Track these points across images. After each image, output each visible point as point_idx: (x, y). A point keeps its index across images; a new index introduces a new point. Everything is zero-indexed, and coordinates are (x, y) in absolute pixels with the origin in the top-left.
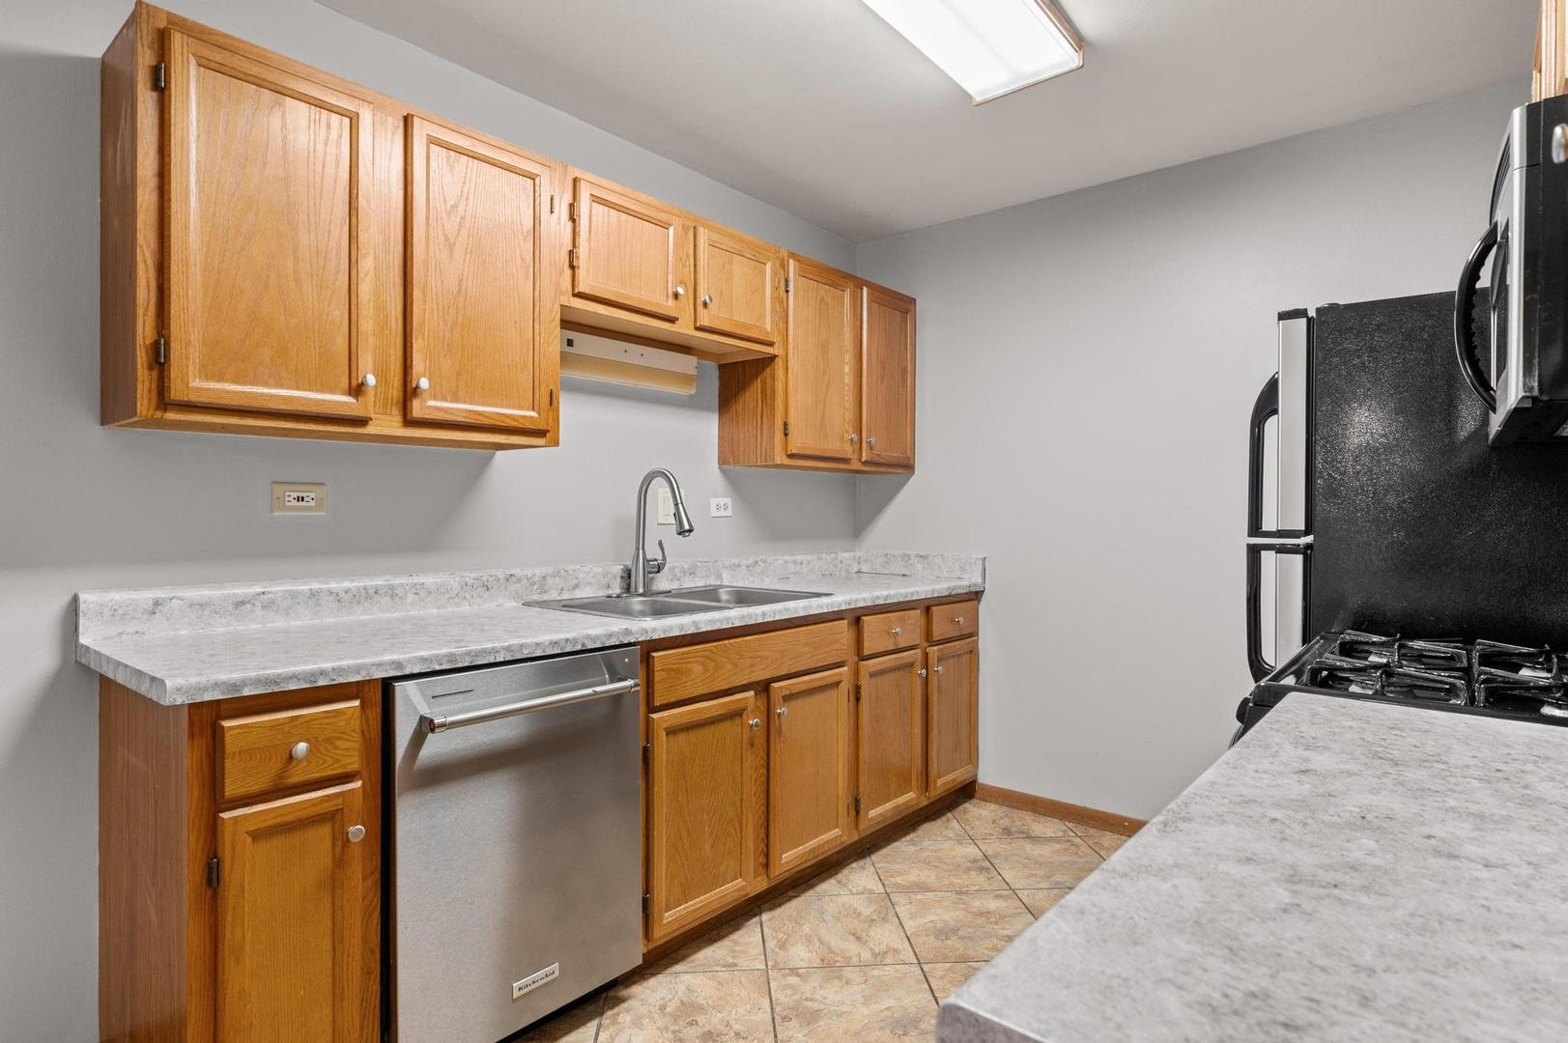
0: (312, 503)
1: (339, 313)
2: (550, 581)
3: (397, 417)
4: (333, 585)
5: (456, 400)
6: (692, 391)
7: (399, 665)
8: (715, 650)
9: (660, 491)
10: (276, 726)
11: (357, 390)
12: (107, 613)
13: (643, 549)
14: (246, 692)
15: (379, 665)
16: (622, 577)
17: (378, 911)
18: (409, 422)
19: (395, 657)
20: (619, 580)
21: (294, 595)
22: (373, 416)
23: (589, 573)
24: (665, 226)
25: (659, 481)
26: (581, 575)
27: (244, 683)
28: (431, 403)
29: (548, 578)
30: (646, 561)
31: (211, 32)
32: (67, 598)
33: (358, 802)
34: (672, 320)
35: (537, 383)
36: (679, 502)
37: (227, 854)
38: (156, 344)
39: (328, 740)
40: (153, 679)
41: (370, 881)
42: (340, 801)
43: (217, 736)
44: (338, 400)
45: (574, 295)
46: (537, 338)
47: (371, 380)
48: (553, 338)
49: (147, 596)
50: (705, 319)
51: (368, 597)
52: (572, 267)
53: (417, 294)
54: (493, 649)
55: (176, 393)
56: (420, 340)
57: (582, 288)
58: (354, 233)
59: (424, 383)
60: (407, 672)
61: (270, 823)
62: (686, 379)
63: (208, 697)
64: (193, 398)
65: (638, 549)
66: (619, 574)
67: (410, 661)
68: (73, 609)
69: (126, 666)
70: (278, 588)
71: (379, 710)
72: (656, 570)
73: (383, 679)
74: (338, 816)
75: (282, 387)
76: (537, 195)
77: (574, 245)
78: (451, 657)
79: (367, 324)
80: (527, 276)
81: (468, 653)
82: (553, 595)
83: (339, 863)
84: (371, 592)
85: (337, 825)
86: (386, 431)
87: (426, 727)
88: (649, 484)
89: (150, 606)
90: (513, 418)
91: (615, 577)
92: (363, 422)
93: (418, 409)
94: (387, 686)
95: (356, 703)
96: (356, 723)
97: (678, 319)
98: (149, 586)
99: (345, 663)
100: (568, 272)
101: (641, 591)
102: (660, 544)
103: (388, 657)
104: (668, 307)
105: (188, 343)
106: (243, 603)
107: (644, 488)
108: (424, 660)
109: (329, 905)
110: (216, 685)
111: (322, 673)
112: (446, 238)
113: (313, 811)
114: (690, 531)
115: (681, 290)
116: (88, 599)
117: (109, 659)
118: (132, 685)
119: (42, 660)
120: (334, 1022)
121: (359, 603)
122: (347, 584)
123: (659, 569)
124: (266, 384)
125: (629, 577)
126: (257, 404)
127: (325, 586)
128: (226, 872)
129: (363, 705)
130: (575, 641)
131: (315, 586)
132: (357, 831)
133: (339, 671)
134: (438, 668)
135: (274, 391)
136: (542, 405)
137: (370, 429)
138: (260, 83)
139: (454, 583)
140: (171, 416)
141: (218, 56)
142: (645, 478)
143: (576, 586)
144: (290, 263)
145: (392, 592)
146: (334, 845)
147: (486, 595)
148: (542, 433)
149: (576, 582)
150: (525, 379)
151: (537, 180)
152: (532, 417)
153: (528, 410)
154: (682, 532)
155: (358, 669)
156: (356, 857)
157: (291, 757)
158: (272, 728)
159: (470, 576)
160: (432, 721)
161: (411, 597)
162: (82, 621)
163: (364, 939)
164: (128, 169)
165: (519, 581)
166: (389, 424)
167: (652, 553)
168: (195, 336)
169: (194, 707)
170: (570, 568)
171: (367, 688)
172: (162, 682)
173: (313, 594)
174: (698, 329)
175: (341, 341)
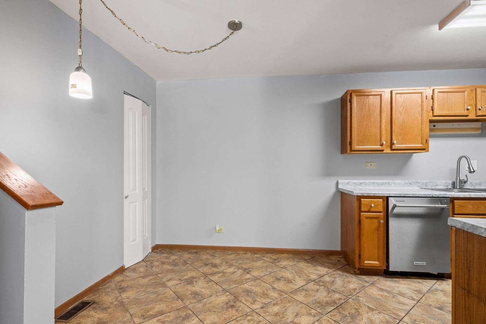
0: (373, 166)
1: (378, 131)
2: (428, 184)
3: (390, 149)
4: (377, 181)
5: (402, 144)
6: (480, 132)
7: (390, 194)
8: (477, 202)
9: (464, 161)
10: (369, 201)
11: (382, 145)
12: (342, 183)
13: (459, 177)
14: (365, 195)
15: (386, 194)
16: (452, 184)
17: (386, 237)
18: (392, 150)
19: (389, 193)
20: (451, 185)
21: (370, 183)
22: (384, 149)
23: (441, 182)
24: (464, 92)
25: (464, 159)
26: (438, 183)
27: (364, 193)
28: (397, 146)
29: (428, 183)
30: (460, 181)
31: (357, 90)
32: (337, 181)
33: (382, 216)
34: (467, 116)
35: (422, 138)
36: (470, 164)
37: (362, 219)
38: (350, 141)
39: (377, 205)
40: (352, 191)
41: (384, 232)
42: (379, 216)
43: (360, 201)
44: (378, 147)
45: (433, 116)
46: (422, 129)
47: (384, 143)
48: (427, 127)
49: (347, 181)
50: (480, 113)
51: (384, 184)
52: (432, 110)
53: (393, 125)
54: (409, 194)
55: (353, 149)
56: (394, 134)
57: (435, 114)
58: (381, 116)
59: (395, 142)
60: (391, 196)
61: (368, 216)
62: (477, 129)
63: (359, 195)
64: (355, 149)
65: (457, 177)
66: (451, 183)
67: (391, 194)
68: (338, 183)
69: (347, 190)
70: (367, 181)
71: (386, 202)
72: (464, 182)
73: (387, 196)
74: (379, 218)
75: (369, 146)
76: (422, 96)
77: (433, 105)
78: (400, 194)
79: (384, 132)
80: (420, 114)
81: (404, 194)
82: (430, 187)
83: (379, 226)
84: (384, 183)
85: (379, 220)
86: (387, 152)
87: (395, 206)
88: (460, 160)
89: (347, 183)
90: (416, 147)
91: (450, 184)
92: (383, 151)
93: (394, 147)
94: (387, 198)
95: (382, 200)
96: (382, 203)
97: (469, 115)
98: (347, 180)
99: (380, 193)
100: (431, 111)
101: (458, 188)
102: (466, 175)
103: (387, 193)
104: (466, 113)
105: (355, 141)
106: (361, 183)
107: (459, 161)
108: (394, 194)
109: (377, 233)
110: (360, 193)
111: (376, 194)
112: (400, 112)
113: (375, 216)
114: (474, 172)
115: (469, 108)
116: (340, 181)
117: (344, 190)
118: (348, 193)
119: (333, 190)
120: (378, 253)
121: (382, 185)
122: (380, 181)
123: (465, 182)
124: (366, 146)
125: (454, 184)
126: (365, 149)
127: (375, 181)
128: (362, 222)
129: (383, 200)
130: (430, 195)
131: (374, 181)
132: (382, 221)
133: (379, 194)
134: (397, 196)
135: (367, 147)
136: (424, 143)
137: (384, 152)
138: (365, 95)
139: (403, 182)
140: (352, 152)
141: (358, 94)
142: (459, 158)
143: (437, 185)
144: (370, 124)
145: (389, 183)
146: (378, 223)
147: (411, 186)
148: (423, 150)
149: (436, 184)
150: (419, 139)
151: (422, 93)
152: (421, 146)
153: (420, 144)
154: (470, 172)
155: (382, 194)
156: (382, 226)
157: (371, 206)
158: (368, 201)
159: (407, 181)
160: (396, 205)
161: (393, 185)
162: (339, 184)
163: (383, 241)
164: (346, 115)
165: (419, 183)
166: (388, 150)
167: (463, 177)
168: (355, 140)
169: (357, 196)
170: (435, 181)
171: (384, 198)
172: (353, 192)
173: (373, 183)
174: (476, 116)
175: (379, 137)
